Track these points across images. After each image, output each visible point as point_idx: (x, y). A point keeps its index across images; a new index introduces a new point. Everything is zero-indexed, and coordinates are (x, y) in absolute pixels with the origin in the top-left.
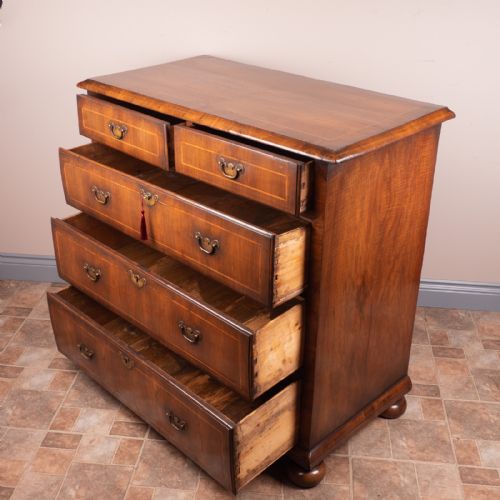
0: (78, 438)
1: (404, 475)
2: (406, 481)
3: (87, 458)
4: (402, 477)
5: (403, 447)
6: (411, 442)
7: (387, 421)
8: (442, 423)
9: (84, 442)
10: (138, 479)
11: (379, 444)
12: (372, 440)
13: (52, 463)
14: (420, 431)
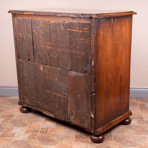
0: (13, 134)
1: (132, 138)
2: (132, 140)
3: (17, 139)
4: (131, 139)
5: (131, 132)
6: (133, 131)
7: (125, 126)
8: (144, 125)
9: (16, 135)
10: (37, 143)
11: (122, 131)
12: (120, 131)
13: (4, 141)
14: (137, 128)
